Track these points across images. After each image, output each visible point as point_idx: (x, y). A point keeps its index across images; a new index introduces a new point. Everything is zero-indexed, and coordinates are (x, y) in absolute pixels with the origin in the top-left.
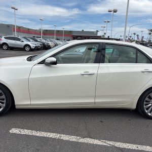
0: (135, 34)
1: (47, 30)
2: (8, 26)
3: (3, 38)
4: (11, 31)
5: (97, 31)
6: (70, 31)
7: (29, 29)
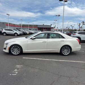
0: (71, 26)
1: (24, 25)
2: (3, 23)
3: (4, 30)
4: (5, 26)
5: (51, 25)
6: (37, 25)
7: (14, 24)
